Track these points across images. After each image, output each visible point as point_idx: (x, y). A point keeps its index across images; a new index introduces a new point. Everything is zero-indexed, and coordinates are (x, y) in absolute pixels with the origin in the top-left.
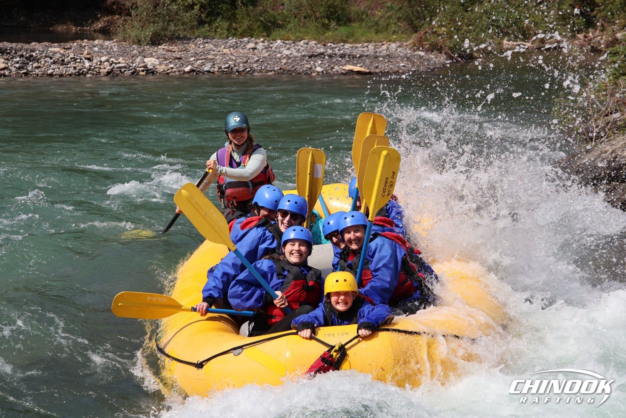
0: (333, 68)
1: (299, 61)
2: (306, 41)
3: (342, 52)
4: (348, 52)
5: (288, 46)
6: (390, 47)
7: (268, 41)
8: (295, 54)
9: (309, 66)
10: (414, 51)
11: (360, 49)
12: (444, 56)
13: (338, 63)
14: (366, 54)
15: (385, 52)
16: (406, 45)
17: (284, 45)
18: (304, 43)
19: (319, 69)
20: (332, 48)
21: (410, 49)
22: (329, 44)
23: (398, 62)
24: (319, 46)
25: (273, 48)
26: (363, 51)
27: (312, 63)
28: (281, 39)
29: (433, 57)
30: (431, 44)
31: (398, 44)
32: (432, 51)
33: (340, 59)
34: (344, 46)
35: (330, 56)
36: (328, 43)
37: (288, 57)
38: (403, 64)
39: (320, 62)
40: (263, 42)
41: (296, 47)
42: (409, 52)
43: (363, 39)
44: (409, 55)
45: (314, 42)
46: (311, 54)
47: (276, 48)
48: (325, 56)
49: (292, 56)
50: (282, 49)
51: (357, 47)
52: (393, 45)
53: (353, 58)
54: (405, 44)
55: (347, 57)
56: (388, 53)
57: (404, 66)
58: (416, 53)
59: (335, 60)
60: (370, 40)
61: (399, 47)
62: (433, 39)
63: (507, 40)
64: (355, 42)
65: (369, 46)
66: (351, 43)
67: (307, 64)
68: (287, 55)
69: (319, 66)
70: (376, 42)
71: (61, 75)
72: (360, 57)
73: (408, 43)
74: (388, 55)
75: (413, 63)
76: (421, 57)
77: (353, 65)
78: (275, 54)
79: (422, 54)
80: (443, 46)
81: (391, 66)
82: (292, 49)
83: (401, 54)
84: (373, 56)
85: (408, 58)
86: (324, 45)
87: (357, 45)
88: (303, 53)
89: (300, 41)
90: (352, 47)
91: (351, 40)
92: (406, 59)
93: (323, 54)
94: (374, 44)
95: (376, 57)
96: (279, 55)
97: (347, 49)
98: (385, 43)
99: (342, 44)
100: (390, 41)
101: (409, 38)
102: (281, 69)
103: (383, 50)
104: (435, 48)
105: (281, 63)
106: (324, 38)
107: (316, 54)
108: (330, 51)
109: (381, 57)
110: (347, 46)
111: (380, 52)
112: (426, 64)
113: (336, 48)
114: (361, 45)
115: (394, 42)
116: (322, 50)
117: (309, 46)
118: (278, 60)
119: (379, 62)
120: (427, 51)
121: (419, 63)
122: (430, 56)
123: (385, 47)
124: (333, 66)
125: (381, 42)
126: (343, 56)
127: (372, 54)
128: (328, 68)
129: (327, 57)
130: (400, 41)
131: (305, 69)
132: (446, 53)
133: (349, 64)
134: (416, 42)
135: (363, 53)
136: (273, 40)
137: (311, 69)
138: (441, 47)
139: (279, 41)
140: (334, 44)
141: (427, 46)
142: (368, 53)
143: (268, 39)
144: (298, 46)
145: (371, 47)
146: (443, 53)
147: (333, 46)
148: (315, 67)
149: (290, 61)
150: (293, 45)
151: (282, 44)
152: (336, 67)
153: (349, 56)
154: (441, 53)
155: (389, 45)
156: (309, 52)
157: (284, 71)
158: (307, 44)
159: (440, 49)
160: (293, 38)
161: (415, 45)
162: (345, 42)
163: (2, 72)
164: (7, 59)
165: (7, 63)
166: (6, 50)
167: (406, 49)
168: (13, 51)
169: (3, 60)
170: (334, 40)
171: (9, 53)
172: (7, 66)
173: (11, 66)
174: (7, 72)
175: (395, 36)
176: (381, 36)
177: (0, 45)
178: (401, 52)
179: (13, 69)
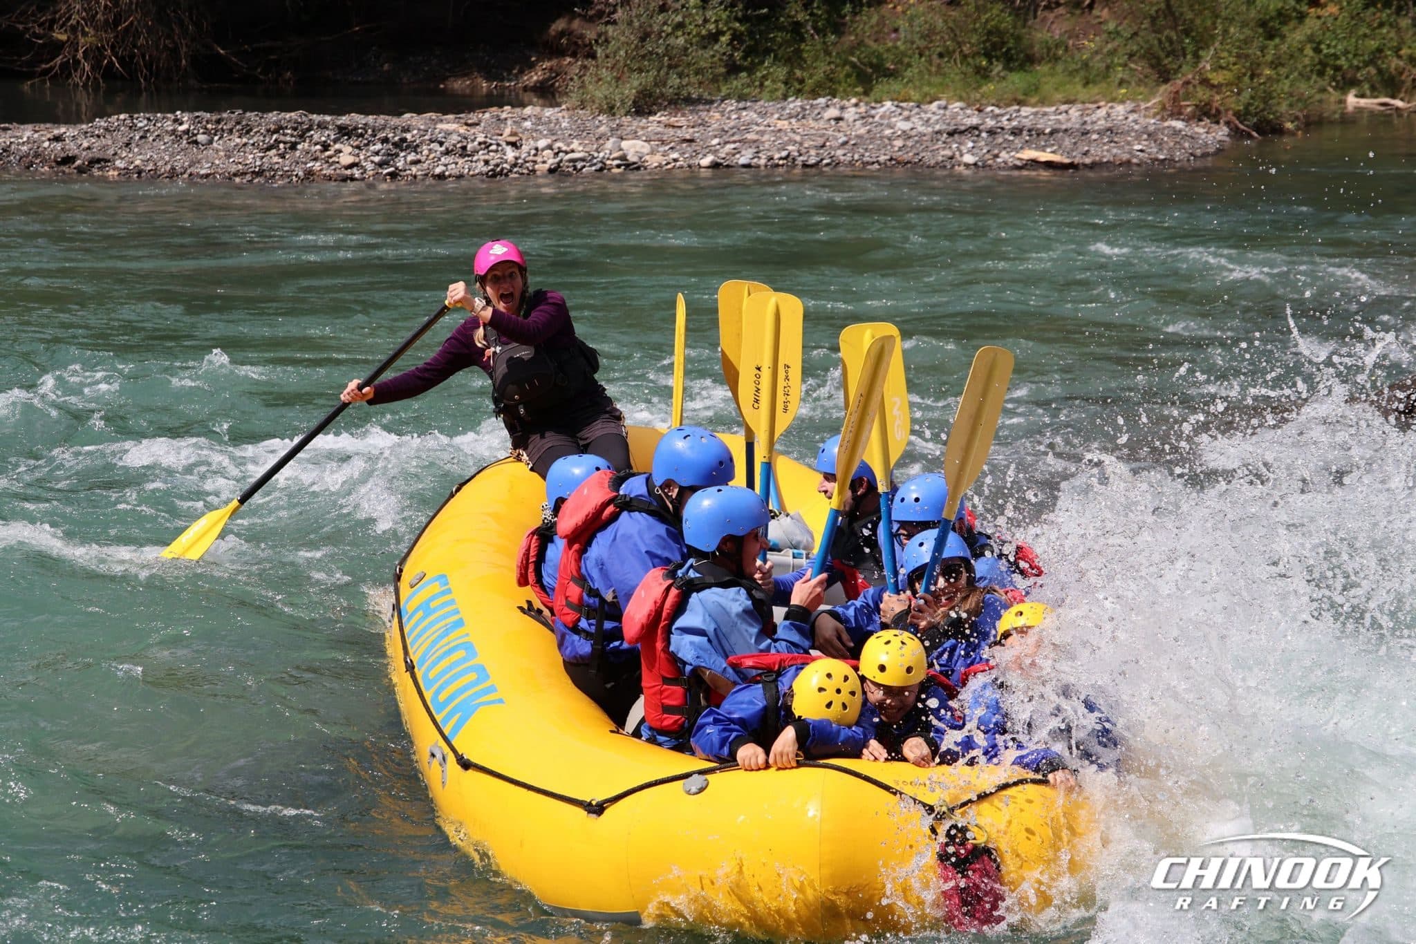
0: (997, 156)
1: (929, 144)
2: (943, 103)
3: (1015, 123)
4: (1027, 123)
5: (906, 113)
6: (1113, 115)
7: (867, 104)
8: (921, 129)
9: (948, 153)
10: (1163, 119)
11: (1050, 117)
12: (1226, 130)
13: (1007, 146)
14: (1064, 127)
15: (1102, 122)
16: (1147, 108)
17: (899, 110)
18: (939, 108)
19: (969, 159)
20: (996, 117)
21: (1154, 116)
22: (989, 109)
23: (1129, 143)
24: (969, 112)
25: (877, 118)
26: (1059, 121)
27: (955, 146)
28: (892, 100)
29: (1201, 130)
30: (1197, 106)
31: (1130, 105)
32: (1200, 120)
33: (1011, 138)
34: (1019, 111)
35: (991, 132)
36: (988, 105)
37: (906, 135)
38: (1140, 147)
39: (970, 145)
40: (856, 105)
41: (923, 115)
42: (1153, 121)
43: (1059, 96)
44: (1152, 128)
45: (958, 104)
46: (951, 128)
47: (882, 117)
48: (980, 132)
49: (914, 133)
50: (894, 120)
51: (1045, 114)
52: (1120, 109)
53: (1038, 135)
54: (1143, 106)
55: (1025, 133)
56: (1109, 125)
57: (1141, 151)
58: (1166, 124)
59: (1000, 140)
60: (1072, 98)
61: (1133, 111)
62: (1202, 94)
63: (1356, 96)
64: (1043, 102)
65: (1071, 112)
66: (1033, 106)
67: (944, 148)
68: (904, 132)
69: (969, 152)
70: (1083, 103)
71: (460, 177)
72: (1052, 133)
73: (1149, 105)
74: (1110, 129)
75: (1161, 145)
76: (1177, 132)
77: (1037, 148)
78: (879, 129)
79: (1179, 125)
80: (1222, 108)
81: (1115, 151)
82: (915, 119)
83: (1136, 127)
84: (1078, 130)
85: (1149, 135)
86: (980, 111)
87: (1047, 109)
88: (937, 127)
89: (931, 102)
90: (1035, 114)
91: (1033, 100)
92: (1145, 136)
93: (976, 128)
94: (1080, 106)
95: (1085, 133)
96: (888, 132)
97: (1026, 117)
98: (1102, 103)
99: (1016, 107)
100: (1113, 100)
101: (1153, 93)
102: (891, 159)
103: (1099, 119)
104: (1205, 113)
105: (893, 146)
106: (978, 96)
107: (963, 128)
108: (990, 123)
109: (1094, 132)
110: (1026, 111)
111: (1093, 123)
112: (1187, 145)
113: (1002, 115)
114: (1053, 109)
115: (1122, 102)
116: (975, 121)
117: (948, 113)
118: (887, 141)
119: (1090, 142)
120: (1188, 120)
121: (1172, 144)
122: (1197, 129)
123: (1102, 113)
124: (996, 152)
125: (1095, 102)
126: (1016, 132)
127: (1077, 126)
128: (988, 156)
129: (984, 135)
130: (1133, 100)
131: (940, 159)
132: (1228, 123)
133: (1030, 148)
134: (1166, 101)
135: (1057, 126)
136: (876, 102)
137: (951, 158)
138: (1218, 111)
139: (888, 104)
140: (997, 106)
141: (1189, 109)
142: (1069, 125)
143: (867, 99)
144: (926, 112)
145: (1074, 112)
146: (1222, 123)
147: (997, 111)
148: (962, 155)
149: (910, 143)
150: (917, 110)
151: (894, 109)
152: (1004, 155)
153: (1030, 131)
154: (1218, 123)
155: (1112, 108)
156: (949, 124)
157: (899, 163)
158: (945, 108)
159: (1215, 116)
160: (917, 97)
161: (1164, 108)
162: (1021, 103)
163: (349, 172)
164: (358, 147)
165: (358, 155)
166: (356, 128)
167: (1145, 116)
168: (370, 132)
169: (350, 149)
170: (999, 100)
171: (362, 135)
172: (357, 160)
173: (366, 159)
174: (357, 173)
175: (1123, 91)
176: (1094, 90)
177: (344, 120)
178: (1136, 122)
179: (369, 166)
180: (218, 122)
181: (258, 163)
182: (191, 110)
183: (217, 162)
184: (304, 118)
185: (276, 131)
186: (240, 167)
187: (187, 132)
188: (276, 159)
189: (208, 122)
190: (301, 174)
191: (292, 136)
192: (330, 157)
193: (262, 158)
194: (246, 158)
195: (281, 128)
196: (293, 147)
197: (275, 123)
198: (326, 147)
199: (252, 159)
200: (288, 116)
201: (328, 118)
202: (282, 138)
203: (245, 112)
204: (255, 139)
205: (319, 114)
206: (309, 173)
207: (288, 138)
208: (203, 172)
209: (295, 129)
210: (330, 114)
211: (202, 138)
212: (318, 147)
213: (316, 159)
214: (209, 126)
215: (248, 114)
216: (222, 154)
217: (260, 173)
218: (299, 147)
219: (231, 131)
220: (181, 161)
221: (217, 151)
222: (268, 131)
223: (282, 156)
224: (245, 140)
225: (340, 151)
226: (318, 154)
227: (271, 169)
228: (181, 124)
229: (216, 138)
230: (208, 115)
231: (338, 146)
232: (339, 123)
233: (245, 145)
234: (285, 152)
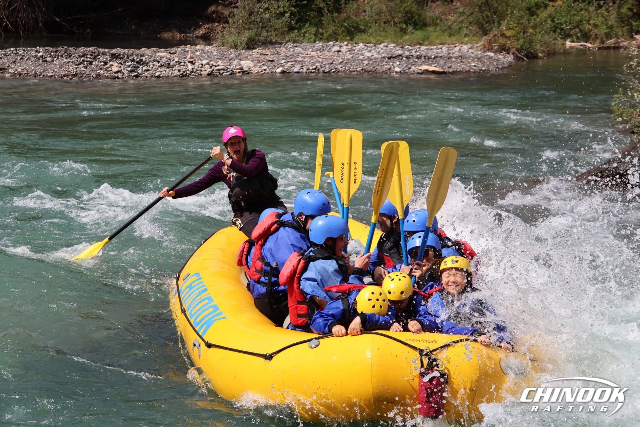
0: (410, 68)
1: (380, 62)
2: (386, 44)
3: (418, 53)
4: (424, 53)
5: (369, 49)
6: (462, 50)
7: (352, 44)
8: (376, 56)
9: (388, 67)
10: (484, 52)
11: (434, 50)
12: (512, 56)
13: (415, 64)
14: (440, 55)
15: (457, 53)
16: (477, 47)
17: (366, 48)
18: (384, 46)
19: (397, 69)
20: (409, 50)
21: (480, 51)
22: (407, 47)
23: (469, 63)
24: (397, 48)
25: (356, 51)
26: (438, 53)
27: (391, 63)
28: (363, 43)
29: (501, 57)
30: (499, 46)
31: (469, 46)
32: (501, 52)
33: (416, 60)
34: (420, 48)
35: (408, 57)
36: (406, 45)
37: (369, 59)
38: (473, 64)
39: (398, 63)
40: (347, 45)
41: (377, 50)
42: (480, 53)
43: (438, 41)
44: (479, 56)
45: (393, 45)
46: (390, 55)
47: (358, 51)
48: (403, 57)
49: (373, 57)
50: (364, 52)
51: (432, 49)
52: (465, 47)
53: (429, 59)
54: (475, 46)
55: (423, 58)
56: (460, 54)
57: (475, 66)
58: (486, 54)
59: (412, 61)
60: (444, 42)
61: (471, 48)
62: (502, 41)
63: (570, 42)
64: (431, 44)
65: (443, 48)
66: (426, 46)
67: (386, 65)
68: (368, 57)
69: (397, 66)
70: (449, 44)
71: (168, 77)
72: (435, 58)
73: (478, 45)
74: (461, 56)
75: (483, 63)
76: (490, 58)
77: (428, 65)
78: (357, 56)
79: (491, 54)
80: (511, 47)
81: (463, 66)
82: (373, 52)
83: (473, 55)
84: (446, 57)
85: (478, 59)
86: (402, 48)
87: (432, 47)
88: (383, 55)
89: (380, 44)
90: (427, 49)
91: (426, 43)
92: (476, 59)
93: (401, 55)
94: (447, 46)
95: (450, 58)
96: (361, 57)
97: (423, 51)
98: (457, 45)
99: (419, 46)
100: (462, 43)
101: (480, 40)
102: (363, 69)
104: (503, 49)
105: (363, 64)
106: (402, 41)
107: (395, 55)
108: (407, 53)
109: (453, 57)
110: (423, 48)
111: (453, 53)
112: (495, 63)
113: (412, 50)
114: (435, 47)
115: (466, 44)
116: (400, 52)
117: (388, 49)
118: (360, 61)
119: (452, 62)
120: (495, 52)
121: (488, 63)
122: (499, 56)
123: (457, 49)
124: (410, 66)
125: (454, 44)
126: (419, 57)
127: (446, 55)
128: (406, 68)
129: (404, 59)
130: (471, 43)
131: (385, 69)
132: (513, 54)
133: (425, 65)
134: (486, 43)
135: (437, 55)
136: (356, 43)
137: (390, 69)
138: (509, 48)
139: (361, 45)
140: (411, 46)
141: (496, 47)
142: (442, 54)
143: (351, 42)
144: (378, 48)
145: (445, 49)
146: (511, 54)
147: (410, 48)
148: (394, 68)
149: (371, 62)
150: (374, 47)
151: (364, 47)
152: (413, 68)
153: (425, 57)
154: (509, 53)
155: (461, 46)
156: (388, 54)
157: (366, 71)
158: (387, 46)
159: (507, 50)
160: (374, 41)
161: (485, 47)
162: (421, 44)
163: (116, 75)
164: (121, 64)
165: (120, 67)
166: (120, 55)
167: (476, 51)
168: (126, 56)
169: (117, 64)
170: (411, 43)
171: (122, 58)
172: (120, 69)
173: (124, 69)
174: (120, 75)
175: (467, 39)
176: (453, 39)
177: (114, 51)
178: (472, 53)
179: (126, 72)
180: (56, 52)
181: (75, 71)
182: (44, 46)
183: (56, 70)
184: (96, 50)
185: (83, 56)
186: (67, 72)
187: (42, 56)
188: (83, 69)
189: (51, 52)
190: (94, 75)
191: (90, 58)
192: (108, 68)
193: (76, 68)
194: (69, 68)
195: (85, 54)
196: (91, 63)
197: (82, 52)
198: (106, 63)
199: (72, 68)
200: (88, 49)
201: (107, 50)
202: (86, 59)
203: (68, 47)
204: (73, 60)
205: (102, 48)
206: (98, 75)
207: (88, 59)
208: (49, 74)
209: (91, 55)
210: (108, 48)
211: (49, 59)
212: (102, 63)
213: (101, 69)
214: (52, 54)
215: (70, 48)
216: (58, 66)
217: (75, 75)
218: (94, 63)
219: (62, 56)
220: (39, 70)
221: (56, 65)
222: (79, 56)
223: (86, 67)
224: (68, 60)
225: (112, 65)
226: (102, 66)
227: (81, 73)
228: (39, 53)
229: (55, 59)
230: (52, 49)
231: (111, 63)
232: (112, 52)
233: (69, 62)
234: (87, 66)
